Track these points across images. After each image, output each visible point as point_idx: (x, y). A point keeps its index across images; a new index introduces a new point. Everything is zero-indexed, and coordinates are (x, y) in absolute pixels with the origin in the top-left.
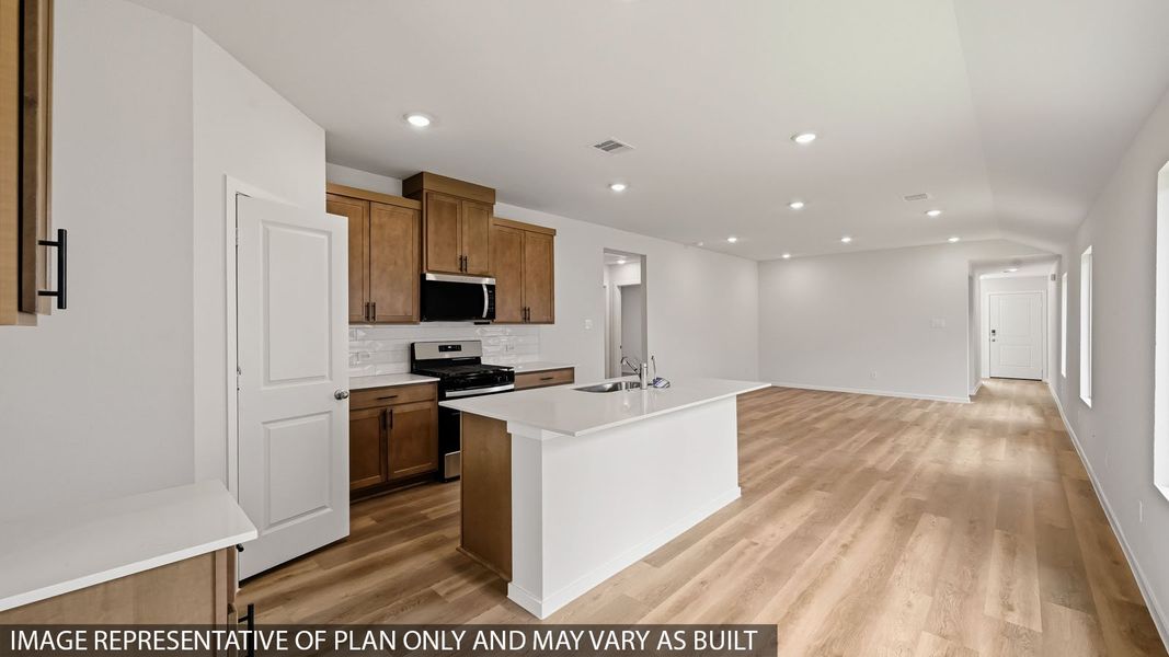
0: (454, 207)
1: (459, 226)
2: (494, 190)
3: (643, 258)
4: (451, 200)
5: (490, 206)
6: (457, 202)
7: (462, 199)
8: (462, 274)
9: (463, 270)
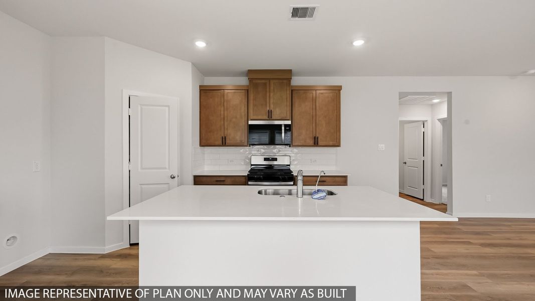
0: (265, 84)
1: (268, 94)
2: (291, 70)
3: (449, 94)
4: (263, 81)
5: (289, 80)
6: (267, 81)
7: (269, 79)
8: (270, 120)
9: (270, 117)
